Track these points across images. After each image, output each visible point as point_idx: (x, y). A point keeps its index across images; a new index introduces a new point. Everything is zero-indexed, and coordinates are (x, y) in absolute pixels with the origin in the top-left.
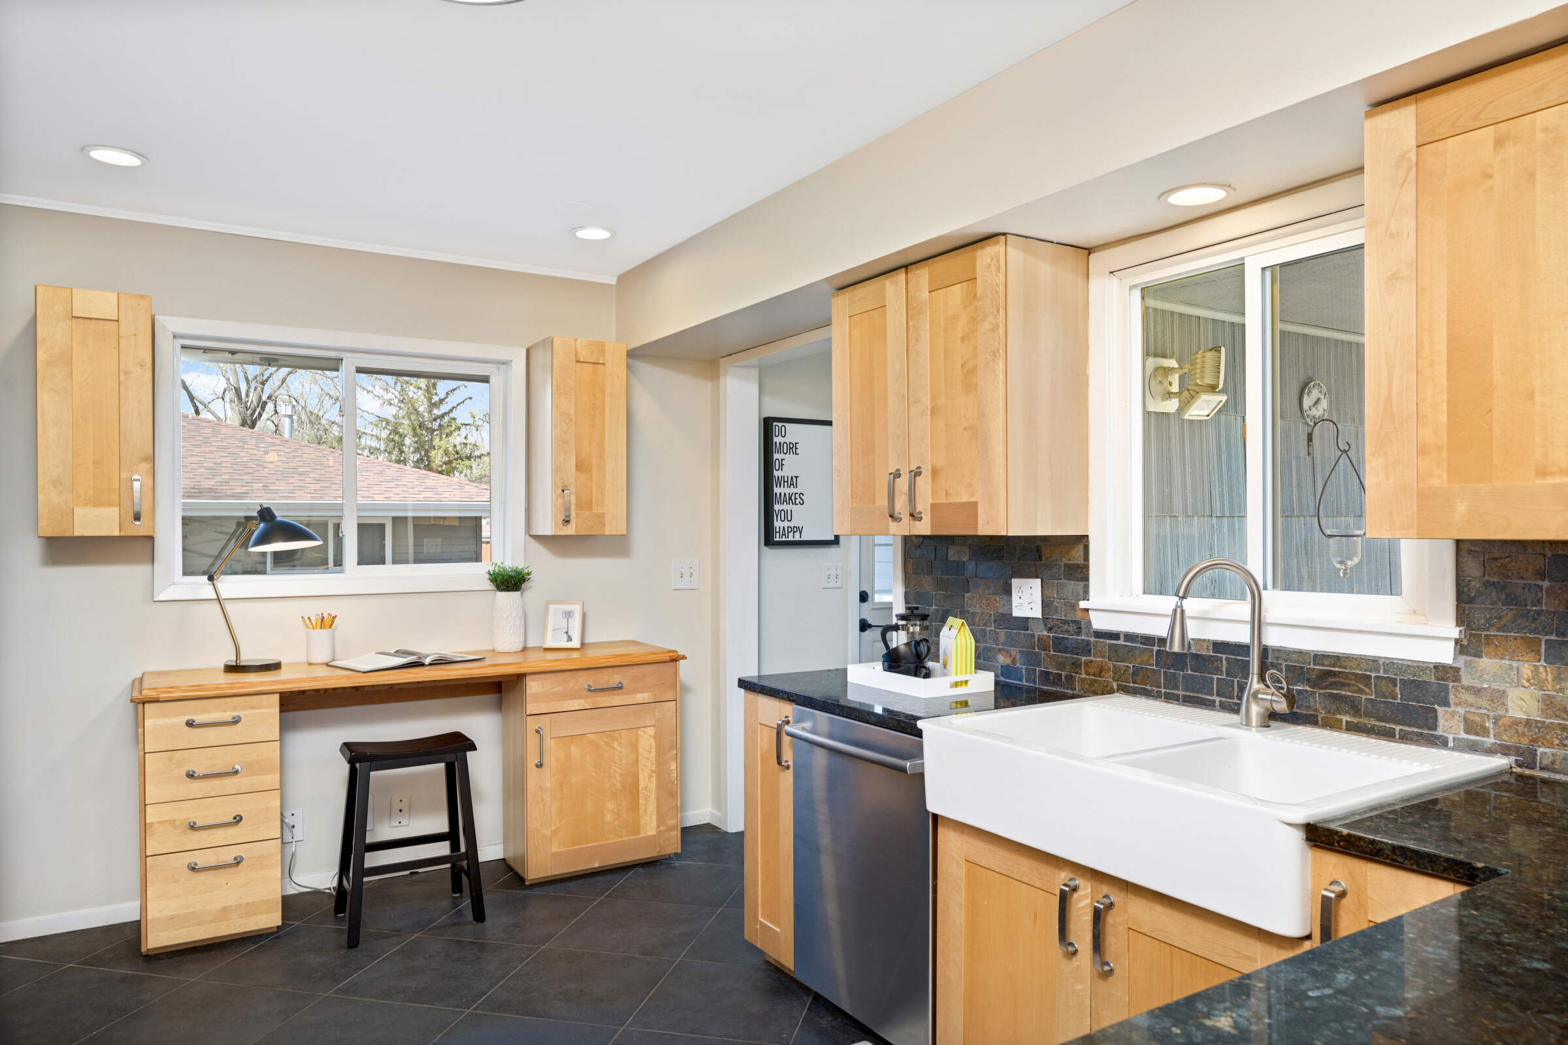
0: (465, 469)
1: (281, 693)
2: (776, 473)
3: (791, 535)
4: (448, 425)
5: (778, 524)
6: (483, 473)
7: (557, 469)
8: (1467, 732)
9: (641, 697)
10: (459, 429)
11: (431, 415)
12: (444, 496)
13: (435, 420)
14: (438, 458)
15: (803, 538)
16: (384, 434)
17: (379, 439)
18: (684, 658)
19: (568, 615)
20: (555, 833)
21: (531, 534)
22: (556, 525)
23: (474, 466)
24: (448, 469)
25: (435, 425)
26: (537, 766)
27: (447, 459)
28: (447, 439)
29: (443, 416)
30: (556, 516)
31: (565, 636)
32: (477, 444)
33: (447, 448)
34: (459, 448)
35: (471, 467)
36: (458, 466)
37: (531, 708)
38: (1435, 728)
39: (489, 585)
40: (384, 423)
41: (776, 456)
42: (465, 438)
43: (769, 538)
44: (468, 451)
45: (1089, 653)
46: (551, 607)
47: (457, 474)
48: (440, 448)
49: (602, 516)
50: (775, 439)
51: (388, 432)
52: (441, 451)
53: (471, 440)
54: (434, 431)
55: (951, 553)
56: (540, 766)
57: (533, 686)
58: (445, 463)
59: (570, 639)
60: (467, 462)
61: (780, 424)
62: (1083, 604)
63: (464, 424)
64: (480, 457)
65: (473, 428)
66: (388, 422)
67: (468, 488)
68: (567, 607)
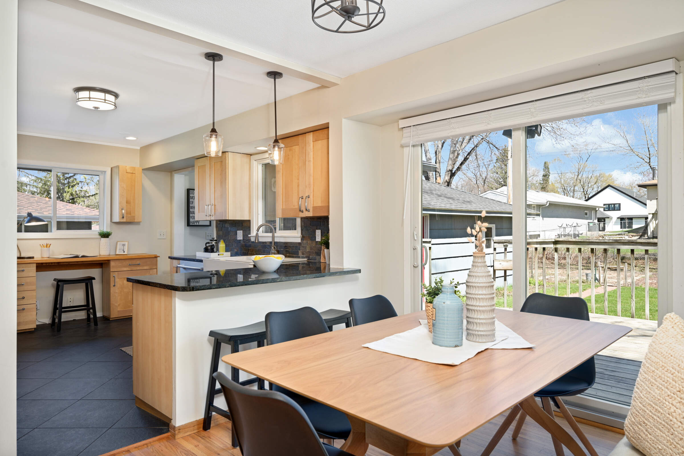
0: (81, 202)
1: (37, 264)
2: (191, 205)
3: (195, 223)
4: (72, 182)
5: (191, 220)
6: (90, 204)
7: (120, 203)
8: (302, 254)
9: (145, 268)
10: (78, 184)
11: (64, 177)
12: (75, 213)
13: (66, 179)
14: (67, 196)
15: (200, 224)
16: (40, 185)
17: (37, 187)
18: (159, 257)
19: (124, 245)
20: (119, 305)
21: (113, 221)
22: (120, 219)
23: (85, 201)
24: (73, 201)
25: (66, 182)
26: (113, 286)
27: (72, 197)
28: (72, 188)
29: (70, 177)
30: (120, 216)
31: (123, 251)
32: (87, 191)
33: (72, 192)
34: (78, 192)
35: (84, 201)
36: (77, 200)
37: (112, 270)
38: (298, 255)
39: (99, 237)
40: (40, 180)
41: (191, 200)
42: (82, 188)
43: (188, 224)
44: (83, 194)
45: (250, 247)
46: (118, 243)
47: (77, 204)
48: (68, 192)
49: (134, 216)
50: (190, 195)
51: (42, 185)
52: (69, 194)
53: (84, 189)
54: (65, 184)
55: (226, 225)
56: (114, 286)
57: (112, 264)
58: (71, 199)
59: (124, 252)
60: (82, 199)
61: (192, 191)
62: (249, 236)
63: (81, 182)
64: (89, 197)
65: (86, 184)
66: (41, 180)
67: (85, 210)
68: (123, 243)
